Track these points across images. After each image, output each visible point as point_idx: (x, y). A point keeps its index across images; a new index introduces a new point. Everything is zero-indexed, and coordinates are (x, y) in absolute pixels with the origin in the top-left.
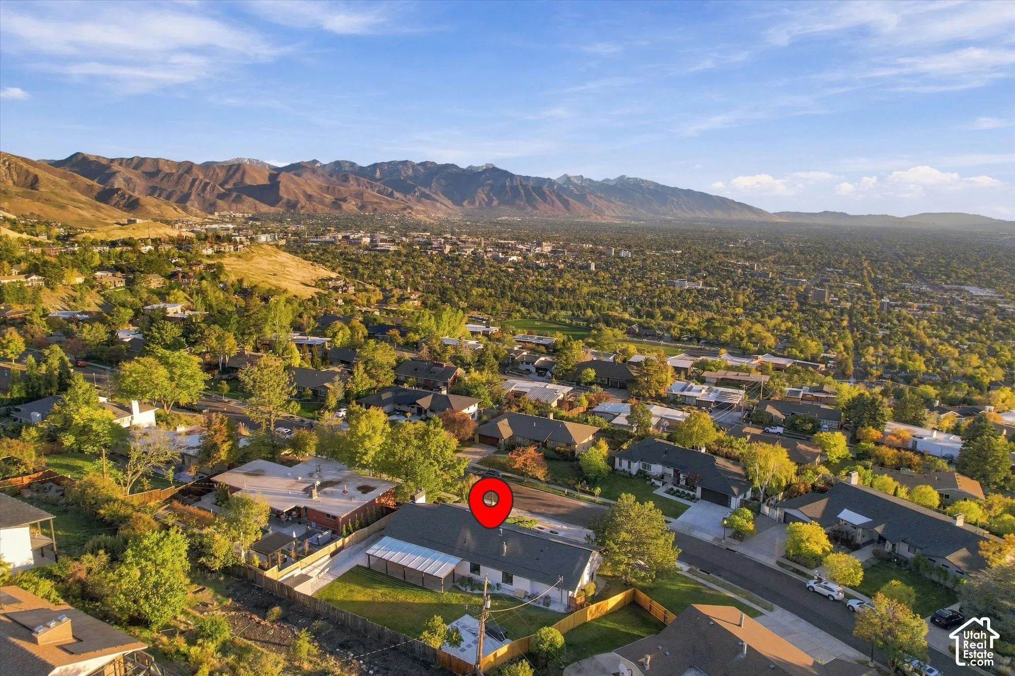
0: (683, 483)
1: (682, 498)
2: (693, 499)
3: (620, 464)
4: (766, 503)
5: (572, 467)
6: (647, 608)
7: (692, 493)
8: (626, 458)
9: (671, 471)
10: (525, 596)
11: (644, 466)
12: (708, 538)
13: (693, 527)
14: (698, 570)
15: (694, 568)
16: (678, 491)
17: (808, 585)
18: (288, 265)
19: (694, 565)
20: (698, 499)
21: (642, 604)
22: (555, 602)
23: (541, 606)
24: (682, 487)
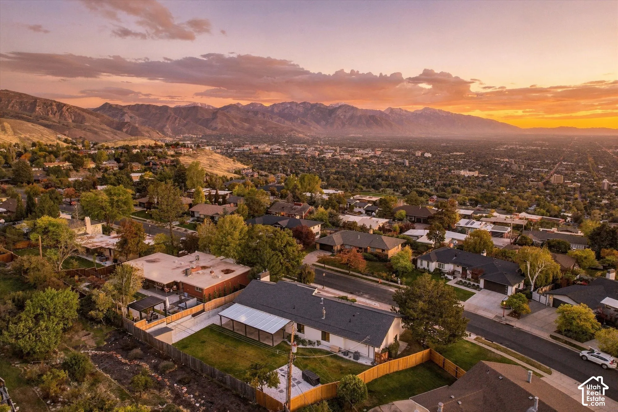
0: (470, 276)
1: (469, 287)
2: (478, 288)
3: (421, 265)
4: (536, 292)
5: (385, 265)
6: (441, 365)
7: (476, 284)
8: (425, 259)
9: (460, 269)
10: (339, 351)
11: (440, 265)
12: (490, 315)
13: (478, 308)
14: (483, 339)
15: (479, 337)
16: (465, 282)
17: (581, 355)
18: (219, 161)
19: (480, 335)
20: (481, 289)
21: (437, 362)
22: (363, 357)
23: (352, 359)
24: (469, 280)
